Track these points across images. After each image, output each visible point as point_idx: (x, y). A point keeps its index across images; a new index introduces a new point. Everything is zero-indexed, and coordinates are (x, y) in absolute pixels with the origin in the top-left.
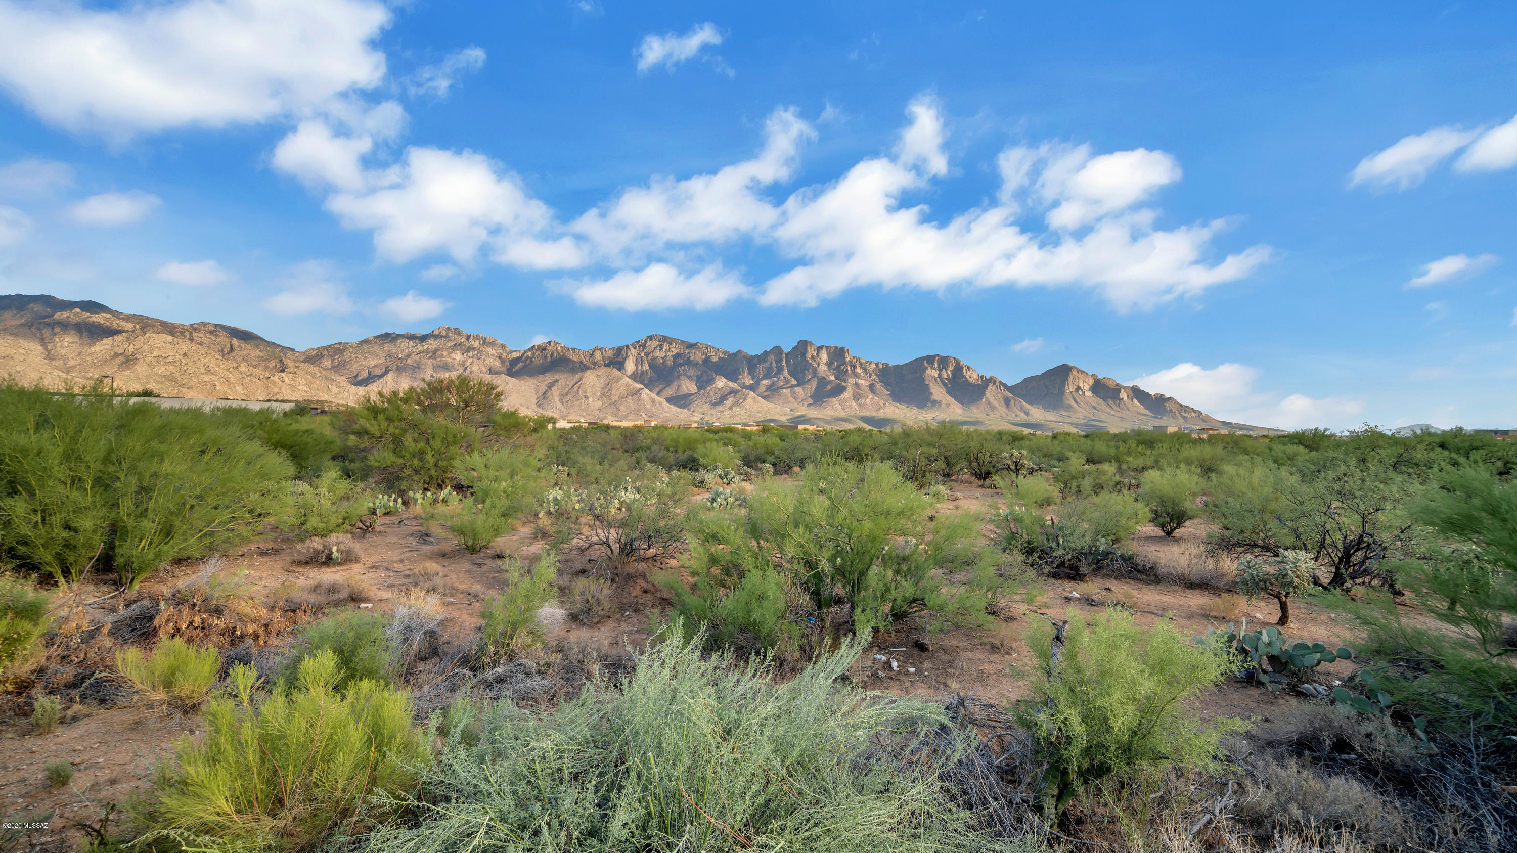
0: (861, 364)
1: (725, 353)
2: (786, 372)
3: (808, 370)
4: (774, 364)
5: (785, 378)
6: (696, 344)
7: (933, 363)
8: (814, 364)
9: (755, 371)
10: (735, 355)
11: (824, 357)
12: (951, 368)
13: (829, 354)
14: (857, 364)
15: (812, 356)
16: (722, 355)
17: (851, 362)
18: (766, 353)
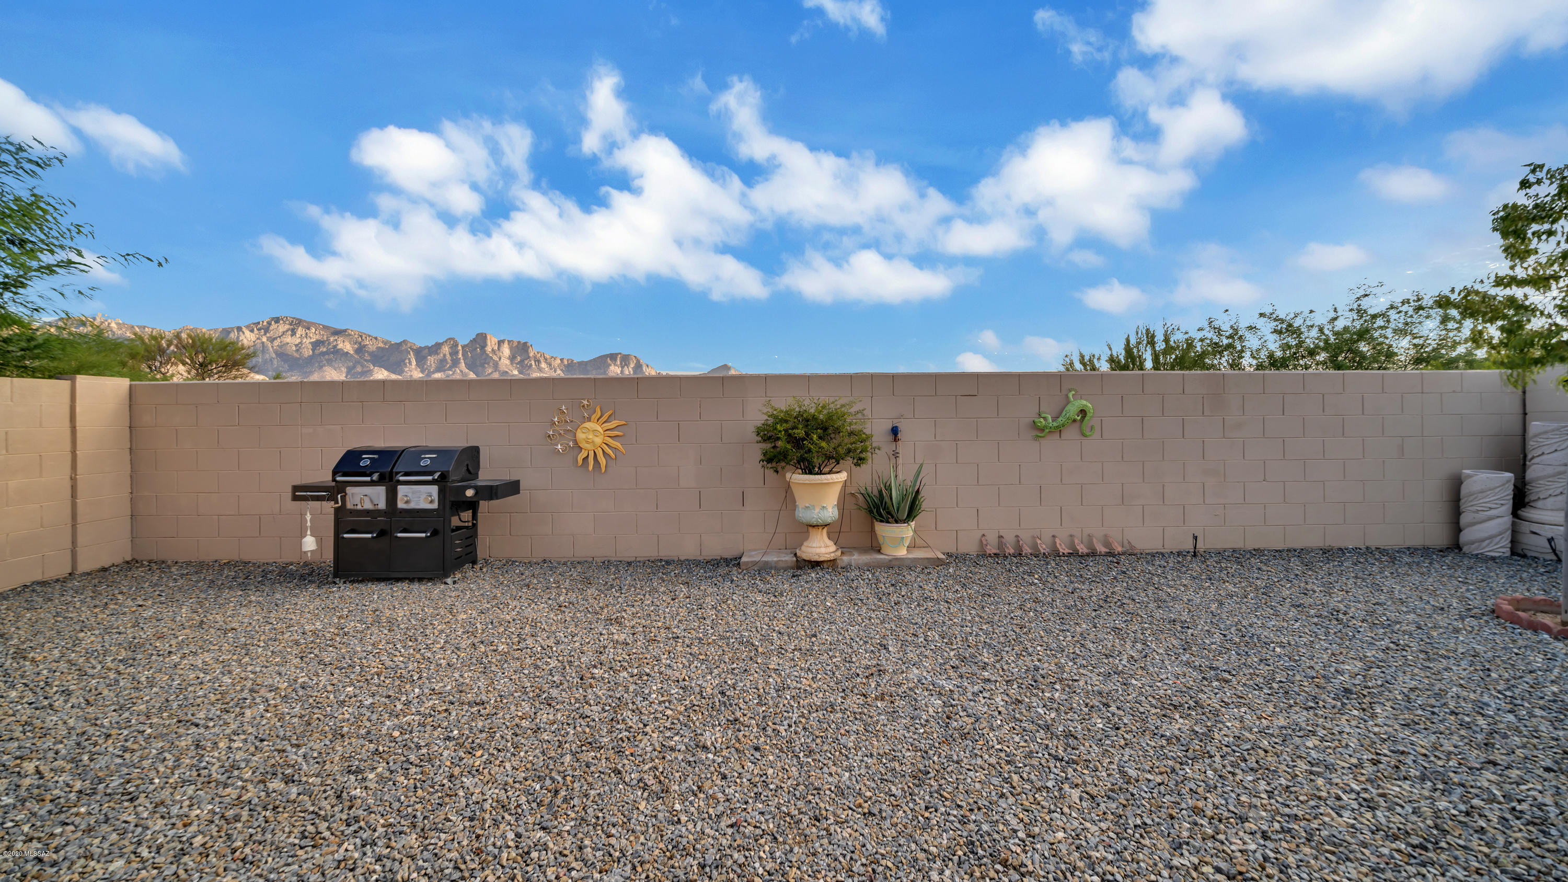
0: (546, 359)
1: (385, 343)
2: (463, 365)
3: (488, 364)
4: (448, 357)
5: (461, 371)
6: (345, 331)
7: (616, 360)
8: (495, 358)
9: (425, 364)
10: (400, 344)
11: (506, 351)
12: (632, 365)
13: (511, 349)
14: (542, 359)
15: (493, 350)
16: (381, 345)
17: (535, 357)
18: (438, 346)
